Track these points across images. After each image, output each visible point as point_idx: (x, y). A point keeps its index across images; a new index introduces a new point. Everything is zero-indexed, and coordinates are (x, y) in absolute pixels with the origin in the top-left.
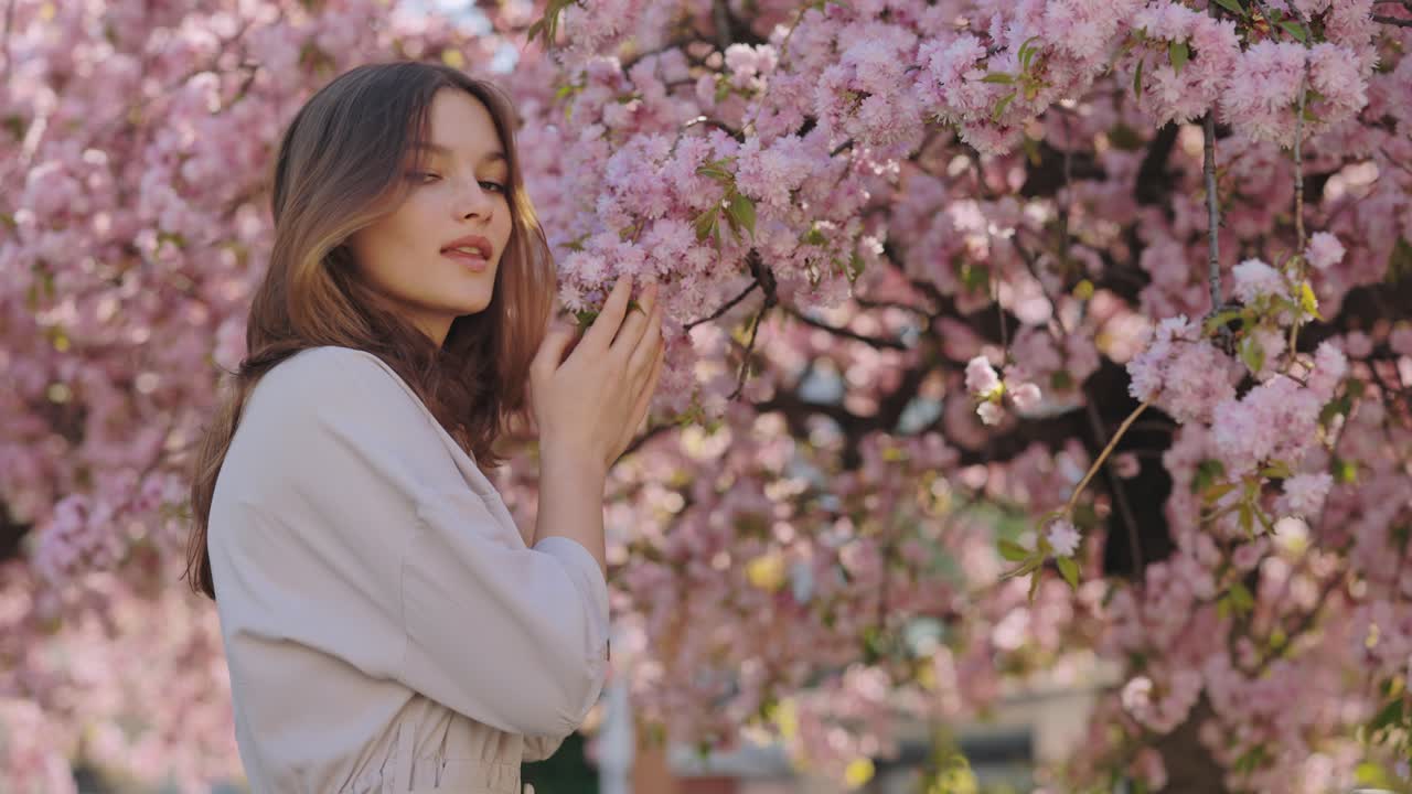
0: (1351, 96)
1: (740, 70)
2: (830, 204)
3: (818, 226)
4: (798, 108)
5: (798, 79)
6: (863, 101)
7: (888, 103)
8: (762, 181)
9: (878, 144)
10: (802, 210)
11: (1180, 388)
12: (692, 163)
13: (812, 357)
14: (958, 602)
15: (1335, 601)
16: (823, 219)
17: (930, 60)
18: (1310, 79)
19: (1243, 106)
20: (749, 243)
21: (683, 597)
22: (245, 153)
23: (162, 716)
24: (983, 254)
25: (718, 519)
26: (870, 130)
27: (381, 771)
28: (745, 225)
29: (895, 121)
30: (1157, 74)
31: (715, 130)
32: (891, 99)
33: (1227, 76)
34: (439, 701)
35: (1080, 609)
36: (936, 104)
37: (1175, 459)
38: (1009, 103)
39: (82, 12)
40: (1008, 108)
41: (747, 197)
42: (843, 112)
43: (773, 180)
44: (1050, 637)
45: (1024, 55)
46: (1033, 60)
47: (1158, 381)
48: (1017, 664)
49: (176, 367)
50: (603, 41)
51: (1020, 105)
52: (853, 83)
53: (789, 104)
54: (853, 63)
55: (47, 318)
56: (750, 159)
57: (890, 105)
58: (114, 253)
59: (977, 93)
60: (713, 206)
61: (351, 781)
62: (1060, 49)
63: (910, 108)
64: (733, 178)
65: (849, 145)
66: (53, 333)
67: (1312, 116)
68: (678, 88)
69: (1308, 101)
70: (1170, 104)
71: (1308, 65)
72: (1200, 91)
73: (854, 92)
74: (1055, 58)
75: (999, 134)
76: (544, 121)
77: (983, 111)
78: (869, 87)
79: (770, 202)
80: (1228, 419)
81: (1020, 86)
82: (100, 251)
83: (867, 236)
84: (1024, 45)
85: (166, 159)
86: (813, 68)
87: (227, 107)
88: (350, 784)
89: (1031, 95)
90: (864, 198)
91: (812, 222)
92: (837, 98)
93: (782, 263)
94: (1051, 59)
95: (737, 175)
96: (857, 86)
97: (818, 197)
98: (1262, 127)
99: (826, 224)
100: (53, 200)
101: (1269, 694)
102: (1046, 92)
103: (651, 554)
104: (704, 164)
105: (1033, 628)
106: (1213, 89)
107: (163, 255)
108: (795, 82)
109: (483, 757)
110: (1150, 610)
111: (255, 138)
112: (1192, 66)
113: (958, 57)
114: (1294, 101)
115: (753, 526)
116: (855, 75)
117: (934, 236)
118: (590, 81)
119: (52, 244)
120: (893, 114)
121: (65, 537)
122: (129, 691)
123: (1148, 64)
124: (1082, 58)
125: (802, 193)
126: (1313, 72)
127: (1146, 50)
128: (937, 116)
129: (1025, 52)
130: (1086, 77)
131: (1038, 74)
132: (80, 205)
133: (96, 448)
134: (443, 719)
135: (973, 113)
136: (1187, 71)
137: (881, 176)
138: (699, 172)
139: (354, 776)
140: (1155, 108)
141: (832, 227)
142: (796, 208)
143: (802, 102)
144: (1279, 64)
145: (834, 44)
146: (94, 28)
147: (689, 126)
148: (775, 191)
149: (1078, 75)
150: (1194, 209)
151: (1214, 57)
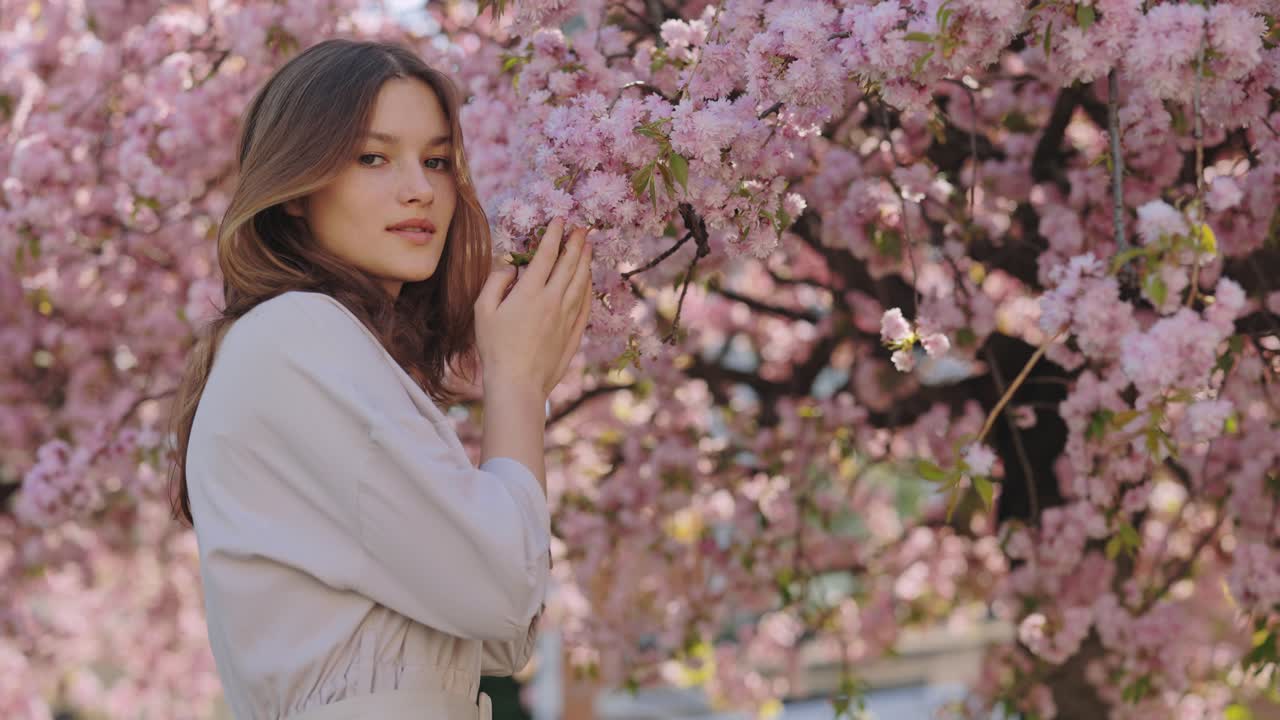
0: (1246, 54)
1: (674, 43)
2: (758, 163)
3: (746, 185)
4: (728, 75)
5: (729, 47)
6: (789, 65)
7: (812, 66)
8: (695, 140)
9: (803, 105)
10: (732, 168)
11: (1089, 321)
12: (630, 122)
13: (731, 331)
14: (864, 554)
15: (1207, 555)
16: (750, 178)
17: (853, 22)
18: (1208, 37)
19: (1146, 63)
20: (683, 198)
21: (613, 543)
22: (215, 127)
23: (135, 664)
24: (894, 220)
25: (646, 471)
26: (796, 91)
27: (345, 676)
28: (678, 180)
29: (819, 83)
30: (1065, 34)
31: (651, 94)
32: (816, 63)
33: (1131, 36)
34: (397, 610)
35: (975, 562)
36: (859, 63)
37: (1072, 409)
38: (927, 62)
39: (66, 9)
40: (926, 66)
41: (681, 155)
42: (771, 75)
43: (705, 137)
44: (947, 589)
45: (941, 17)
46: (950, 21)
47: (1065, 316)
48: (917, 613)
49: (150, 333)
50: (549, 13)
51: (938, 63)
52: (779, 50)
53: (719, 71)
54: (781, 30)
55: (31, 283)
56: (684, 119)
57: (814, 69)
58: (94, 225)
59: (897, 51)
60: (649, 163)
61: (319, 686)
62: (975, 11)
63: (833, 71)
64: (668, 138)
65: (776, 109)
66: (38, 297)
67: (1209, 72)
68: (617, 61)
69: (1206, 59)
70: (1077, 63)
71: (1206, 25)
72: (1106, 49)
73: (781, 57)
74: (970, 19)
75: (917, 92)
76: (492, 95)
77: (902, 69)
78: (796, 52)
79: (702, 159)
80: (1135, 350)
81: (937, 45)
82: (82, 222)
83: (792, 193)
84: (942, 8)
85: (143, 130)
86: (742, 40)
87: (199, 84)
88: (317, 691)
89: (948, 53)
90: (790, 158)
91: (742, 180)
92: (765, 62)
93: (713, 214)
94: (966, 20)
95: (672, 135)
96: (784, 51)
97: (747, 157)
98: (1163, 83)
99: (754, 183)
100: (39, 169)
101: (1155, 630)
102: (961, 51)
103: (584, 505)
104: (640, 124)
105: (931, 579)
106: (1117, 49)
107: (139, 217)
108: (725, 51)
109: (438, 663)
110: (1046, 551)
111: (224, 113)
112: (1097, 27)
113: (880, 18)
114: (1193, 58)
115: (678, 479)
116: (783, 40)
117: (849, 204)
118: (537, 52)
119: (36, 208)
120: (817, 77)
121: (47, 479)
122: (106, 641)
123: (1056, 25)
124: (996, 19)
125: (731, 153)
126: (1212, 31)
127: (1054, 13)
128: (859, 76)
129: (943, 13)
130: (999, 37)
131: (955, 34)
132: (64, 173)
133: (76, 408)
134: (401, 627)
135: (893, 71)
136: (1094, 32)
137: (804, 138)
138: (636, 131)
139: (321, 681)
140: (1062, 66)
141: (759, 186)
142: (726, 167)
143: (732, 69)
144: (1179, 24)
145: (762, 17)
146: (77, 22)
147: (627, 88)
148: (708, 149)
149: (992, 36)
150: (1088, 181)
151: (1119, 19)
